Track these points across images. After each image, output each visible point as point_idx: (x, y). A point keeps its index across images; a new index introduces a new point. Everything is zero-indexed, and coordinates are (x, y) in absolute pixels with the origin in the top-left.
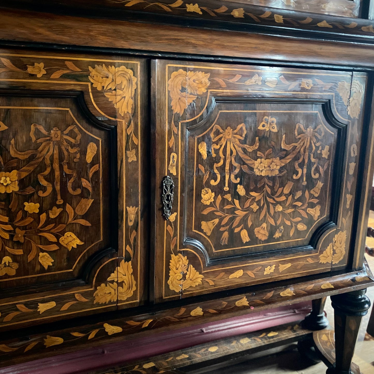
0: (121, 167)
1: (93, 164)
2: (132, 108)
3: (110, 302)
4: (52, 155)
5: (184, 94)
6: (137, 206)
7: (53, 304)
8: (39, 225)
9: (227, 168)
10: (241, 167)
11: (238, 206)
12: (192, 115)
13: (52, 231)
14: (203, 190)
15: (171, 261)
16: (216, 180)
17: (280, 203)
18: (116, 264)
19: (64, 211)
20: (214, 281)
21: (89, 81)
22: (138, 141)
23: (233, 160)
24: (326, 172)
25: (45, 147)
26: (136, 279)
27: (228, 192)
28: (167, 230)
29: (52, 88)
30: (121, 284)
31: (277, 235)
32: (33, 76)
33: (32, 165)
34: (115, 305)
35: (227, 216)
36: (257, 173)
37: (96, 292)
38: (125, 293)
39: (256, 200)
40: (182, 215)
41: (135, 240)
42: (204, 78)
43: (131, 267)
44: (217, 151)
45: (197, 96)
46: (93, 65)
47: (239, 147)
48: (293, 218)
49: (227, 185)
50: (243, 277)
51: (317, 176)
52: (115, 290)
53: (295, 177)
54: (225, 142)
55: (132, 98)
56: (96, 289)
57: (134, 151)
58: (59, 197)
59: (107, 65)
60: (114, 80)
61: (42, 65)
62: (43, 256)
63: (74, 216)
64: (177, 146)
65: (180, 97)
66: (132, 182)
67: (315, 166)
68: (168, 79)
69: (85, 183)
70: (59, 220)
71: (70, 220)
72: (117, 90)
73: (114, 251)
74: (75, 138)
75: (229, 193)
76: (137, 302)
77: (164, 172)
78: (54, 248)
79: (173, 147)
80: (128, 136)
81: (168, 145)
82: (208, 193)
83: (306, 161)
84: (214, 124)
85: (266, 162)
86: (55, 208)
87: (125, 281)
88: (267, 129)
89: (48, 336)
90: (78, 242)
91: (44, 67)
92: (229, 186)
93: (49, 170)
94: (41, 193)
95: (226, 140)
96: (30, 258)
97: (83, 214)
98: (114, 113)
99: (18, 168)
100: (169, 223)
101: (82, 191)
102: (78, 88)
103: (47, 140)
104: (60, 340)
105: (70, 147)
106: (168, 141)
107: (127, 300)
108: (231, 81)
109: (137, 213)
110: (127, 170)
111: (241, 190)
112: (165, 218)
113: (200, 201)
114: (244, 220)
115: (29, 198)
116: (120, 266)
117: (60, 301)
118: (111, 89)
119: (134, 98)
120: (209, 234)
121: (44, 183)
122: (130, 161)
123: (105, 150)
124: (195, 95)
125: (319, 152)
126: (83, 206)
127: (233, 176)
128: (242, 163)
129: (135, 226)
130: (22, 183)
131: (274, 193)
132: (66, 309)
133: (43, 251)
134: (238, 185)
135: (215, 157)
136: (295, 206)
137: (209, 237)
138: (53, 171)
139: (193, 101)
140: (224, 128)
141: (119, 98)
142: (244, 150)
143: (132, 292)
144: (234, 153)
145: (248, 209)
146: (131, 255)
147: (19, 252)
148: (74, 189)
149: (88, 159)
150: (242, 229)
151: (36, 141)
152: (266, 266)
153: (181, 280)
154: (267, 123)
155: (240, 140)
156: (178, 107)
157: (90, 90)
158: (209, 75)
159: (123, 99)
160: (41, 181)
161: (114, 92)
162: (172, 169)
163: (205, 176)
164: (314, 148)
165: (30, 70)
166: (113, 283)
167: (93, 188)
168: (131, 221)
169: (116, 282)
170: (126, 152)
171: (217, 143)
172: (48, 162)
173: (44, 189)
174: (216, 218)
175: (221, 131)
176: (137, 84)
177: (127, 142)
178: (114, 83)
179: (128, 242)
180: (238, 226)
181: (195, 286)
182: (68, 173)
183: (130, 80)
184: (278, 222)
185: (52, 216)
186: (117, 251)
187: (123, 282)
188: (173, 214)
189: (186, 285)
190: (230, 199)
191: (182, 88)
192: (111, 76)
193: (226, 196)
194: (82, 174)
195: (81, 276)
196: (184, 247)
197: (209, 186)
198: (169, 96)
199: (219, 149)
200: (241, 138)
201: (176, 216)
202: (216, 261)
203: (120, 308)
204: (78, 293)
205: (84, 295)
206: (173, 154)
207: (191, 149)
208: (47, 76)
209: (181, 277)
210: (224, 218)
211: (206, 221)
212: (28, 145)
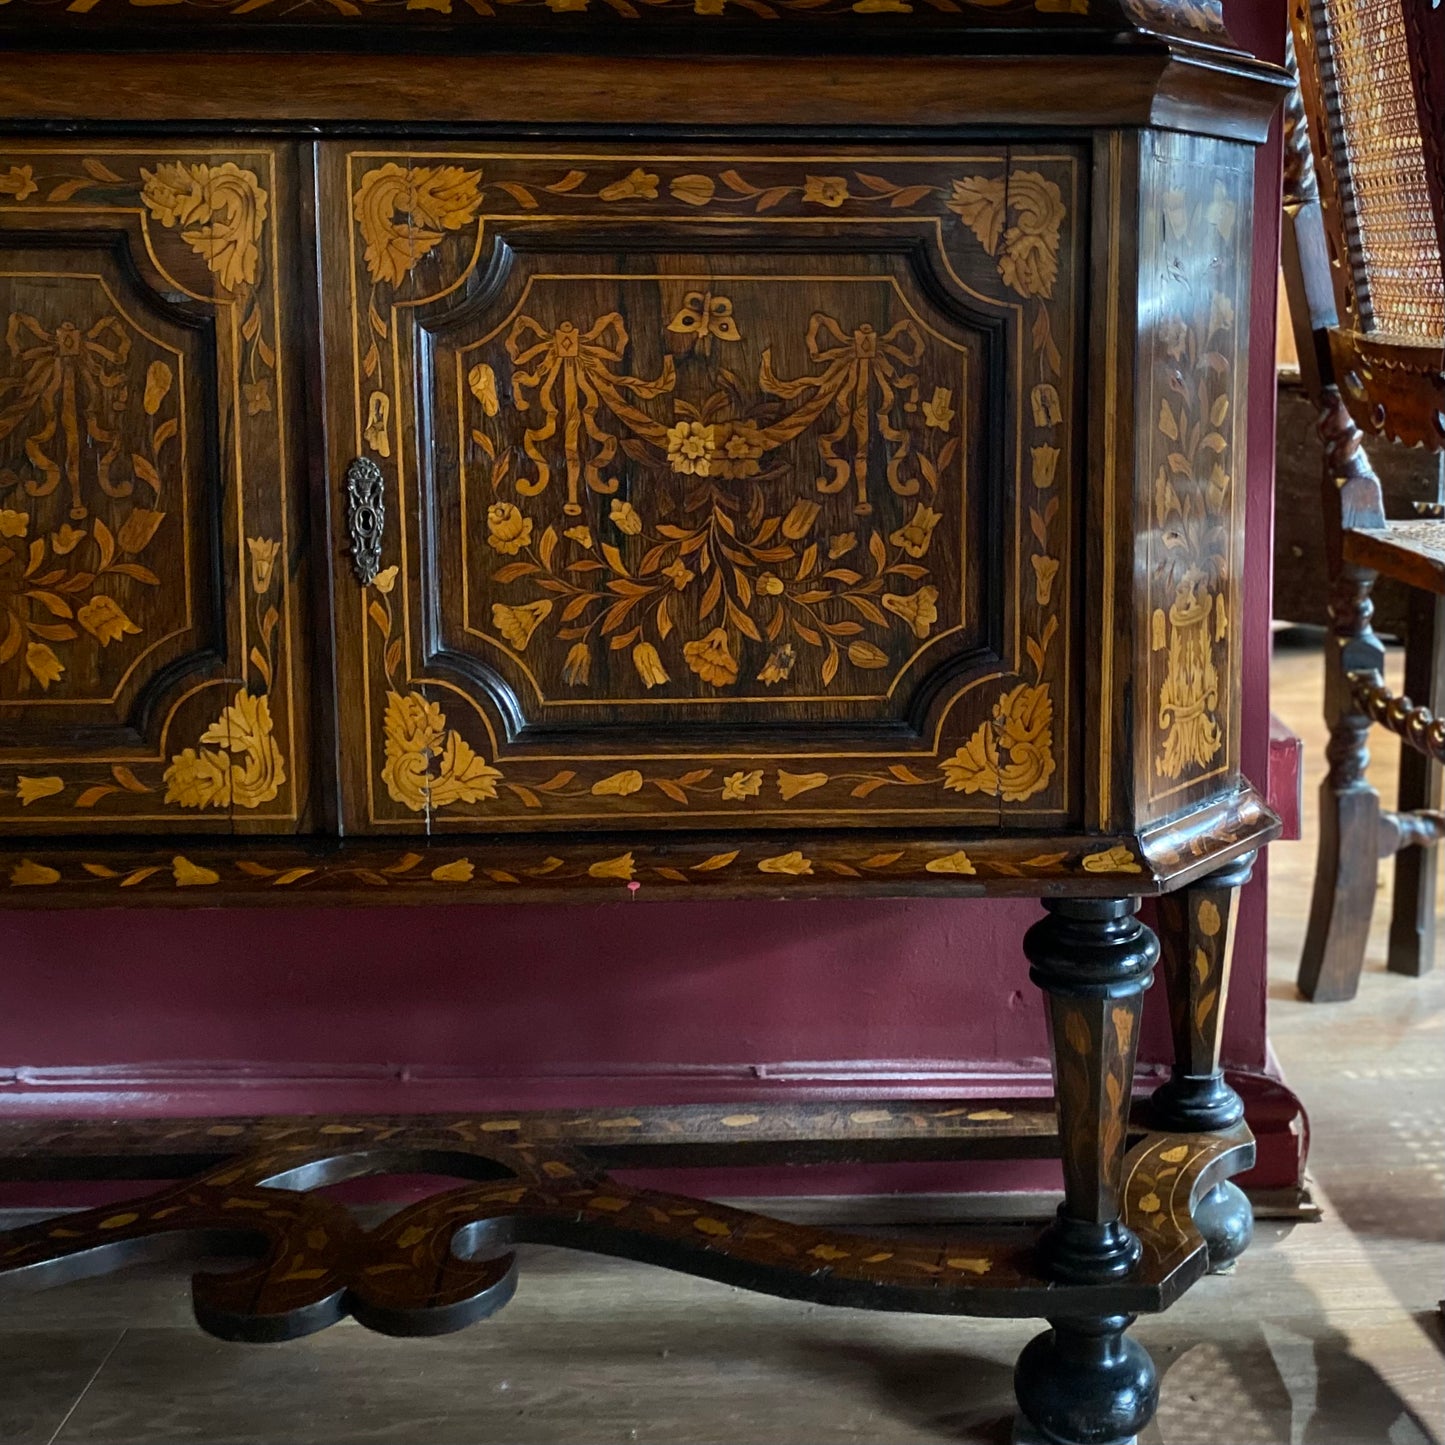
0: (228, 427)
1: (162, 417)
2: (256, 271)
3: (210, 808)
4: (61, 391)
5: (404, 229)
6: (277, 538)
7: (54, 785)
8: (27, 567)
9: (571, 444)
10: (620, 446)
11: (619, 568)
12: (432, 286)
13: (57, 588)
14: (491, 509)
15: (387, 710)
16: (533, 479)
17: (774, 569)
18: (223, 697)
19: (89, 539)
20: (538, 794)
21: (143, 205)
22: (276, 358)
23: (589, 420)
24: (947, 478)
25: (42, 369)
26: (284, 751)
27: (581, 520)
28: (369, 617)
29: (51, 225)
30: (239, 758)
31: (771, 674)
32: (6, 198)
33: (15, 413)
34: (225, 817)
35: (579, 595)
36: (681, 466)
37: (170, 770)
38: (254, 787)
39: (684, 551)
40: (414, 576)
41: (277, 634)
42: (463, 184)
43: (268, 712)
44: (530, 394)
45: (443, 234)
46: (150, 164)
47: (608, 383)
48: (829, 622)
49: (573, 496)
50: (641, 796)
51: (913, 486)
52: (223, 773)
53: (822, 486)
54: (557, 366)
55: (255, 243)
56: (169, 762)
57: (264, 385)
58: (77, 501)
59: (188, 162)
60: (207, 199)
61: (28, 170)
62: (38, 653)
63: (115, 552)
64: (388, 374)
65: (390, 236)
66: (261, 472)
67: (901, 453)
68: (355, 190)
69: (143, 467)
70: (76, 560)
71: (104, 563)
72: (216, 225)
73: (218, 661)
74: (115, 349)
75: (584, 524)
76: (290, 821)
77: (351, 446)
78: (66, 633)
79: (375, 374)
80: (246, 345)
81: (362, 369)
82: (508, 518)
83: (863, 437)
84: (514, 313)
85: (708, 437)
86: (66, 528)
87: (251, 751)
88: (703, 332)
90: (127, 625)
91: (33, 176)
92: (582, 500)
93: (52, 427)
94: (31, 486)
95: (559, 360)
97: (136, 551)
98: (205, 281)
100: (375, 595)
101: (136, 488)
102: (115, 224)
103: (48, 353)
104: (53, 876)
105: (102, 373)
106: (362, 358)
107: (263, 807)
108: (552, 188)
109: (278, 558)
110: (247, 435)
111: (623, 515)
112: (359, 577)
113: (486, 539)
114: (643, 614)
115: (3, 499)
116: (233, 705)
117: (77, 778)
118: (198, 222)
119: (260, 243)
120: (521, 646)
121: (40, 460)
122: (253, 410)
123: (194, 382)
124: (438, 231)
125: (909, 408)
126: (139, 530)
127: (592, 474)
128: (622, 433)
129: (275, 596)
131: (744, 536)
132: (90, 804)
133: (36, 639)
134: (615, 503)
135: (528, 410)
136: (832, 584)
137: (521, 654)
138: (61, 432)
139: (433, 247)
140: (552, 325)
141: (219, 244)
142: (629, 397)
143: (274, 787)
144: (593, 401)
145: (654, 578)
146: (267, 679)
148: (116, 482)
149: (148, 403)
150: (637, 642)
151: (20, 357)
152: (728, 769)
153: (423, 773)
154: (700, 312)
155: (606, 362)
156: (387, 263)
157: (145, 227)
158: (478, 176)
159: (231, 247)
160: (34, 457)
161: (206, 229)
162: (376, 437)
163: (497, 467)
164: (889, 395)
166: (216, 753)
167: (164, 482)
168: (260, 579)
169: (224, 749)
170: (241, 388)
171: (529, 368)
172: (49, 408)
173: (40, 477)
174: (543, 598)
175: (541, 333)
176: (268, 205)
177: (245, 360)
178: (205, 206)
179: (255, 640)
180: (622, 630)
181: (473, 801)
182: (98, 438)
183: (249, 200)
184: (773, 633)
185: (60, 550)
186: (225, 660)
187: (245, 753)
188: (385, 571)
189: (447, 791)
190: (588, 543)
191: (397, 212)
192: (197, 190)
193: (571, 533)
194: (134, 442)
195: (133, 720)
196: (429, 673)
197: (513, 498)
198: (358, 234)
199: (538, 388)
200: (611, 356)
201: (398, 578)
202: (541, 733)
203: (240, 830)
204: (122, 766)
205: (139, 772)
206: (376, 396)
207: (441, 382)
208: (39, 197)
209: (425, 764)
210: (570, 599)
211: (510, 603)
212: (3, 365)
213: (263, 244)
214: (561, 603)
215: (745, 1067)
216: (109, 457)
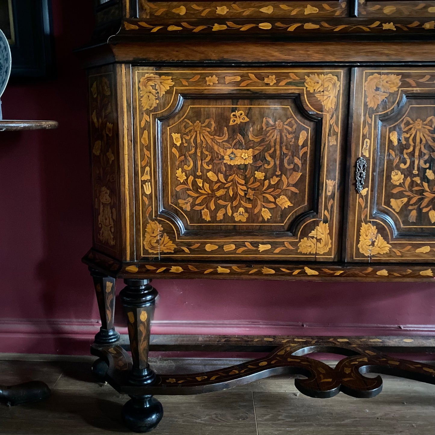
0: (323, 149)
1: (303, 146)
2: (335, 105)
3: (310, 254)
4: (276, 140)
5: (378, 92)
6: (335, 180)
7: (269, 247)
8: (263, 188)
9: (417, 154)
10: (430, 155)
11: (427, 189)
12: (385, 109)
13: (272, 193)
14: (393, 172)
15: (361, 228)
16: (405, 164)
18: (316, 224)
19: (281, 180)
20: (400, 252)
21: (305, 86)
22: (338, 130)
23: (422, 147)
25: (271, 133)
26: (331, 239)
28: (359, 202)
29: (279, 92)
30: (319, 240)
32: (267, 85)
33: (263, 146)
34: (314, 256)
35: (415, 196)
37: (300, 243)
38: (322, 248)
40: (372, 191)
41: (332, 207)
42: (396, 80)
43: (328, 228)
44: (407, 139)
45: (389, 94)
46: (308, 74)
47: (429, 136)
49: (416, 168)
50: (429, 253)
52: (314, 244)
54: (415, 131)
55: (335, 97)
56: (300, 241)
57: (335, 137)
58: (278, 170)
59: (318, 74)
60: (323, 84)
61: (274, 76)
62: (264, 211)
63: (287, 184)
64: (370, 134)
65: (374, 95)
66: (332, 161)
68: (365, 82)
69: (297, 160)
70: (277, 186)
71: (284, 187)
72: (325, 92)
73: (315, 214)
74: (291, 127)
75: (418, 176)
76: (331, 258)
77: (358, 154)
78: (272, 206)
79: (366, 134)
80: (331, 126)
81: (363, 132)
82: (397, 175)
84: (404, 116)
86: (275, 177)
87: (322, 238)
89: (264, 267)
90: (289, 204)
91: (275, 78)
92: (418, 170)
93: (273, 149)
94: (266, 166)
95: (416, 130)
96: (256, 211)
97: (294, 183)
98: (320, 108)
99: (253, 148)
100: (361, 196)
101: (294, 166)
102: (297, 92)
103: (273, 129)
104: (273, 272)
105: (288, 134)
106: (363, 129)
107: (324, 254)
108: (421, 80)
109: (334, 186)
110: (329, 152)
111: (430, 174)
112: (357, 192)
113: (390, 181)
115: (258, 169)
116: (319, 226)
117: (274, 245)
118: (320, 91)
119: (337, 97)
120: (398, 210)
121: (269, 158)
122: (331, 144)
123: (312, 137)
124: (387, 93)
126: (294, 177)
127: (422, 162)
128: (432, 150)
129: (333, 196)
130: (255, 158)
132: (278, 252)
133: (265, 207)
134: (428, 170)
135: (405, 144)
137: (397, 213)
138: (275, 151)
139: (386, 98)
140: (414, 120)
141: (325, 97)
143: (328, 249)
144: (424, 141)
146: (328, 218)
147: (250, 206)
148: (289, 164)
149: (300, 142)
150: (430, 210)
151: (266, 130)
153: (370, 245)
155: (429, 130)
156: (373, 103)
157: (305, 93)
158: (400, 77)
159: (329, 98)
160: (267, 157)
161: (322, 93)
162: (365, 152)
163: (395, 160)
165: (266, 80)
166: (313, 239)
167: (302, 164)
168: (329, 191)
169: (315, 238)
170: (328, 138)
171: (407, 132)
172: (273, 144)
173: (269, 163)
174: (405, 197)
175: (411, 122)
176: (340, 86)
177: (330, 130)
178: (322, 86)
179: (326, 208)
180: (427, 206)
181: (382, 254)
182: (285, 152)
183: (334, 84)
185: (272, 183)
186: (317, 214)
187: (321, 239)
188: (364, 189)
189: (374, 251)
190: (419, 182)
191: (377, 87)
192: (320, 82)
193: (414, 179)
194: (294, 154)
195: (288, 230)
196: (374, 218)
197: (399, 169)
198: (365, 94)
199: (409, 138)
200: (430, 128)
201: (368, 192)
202: (404, 235)
203: (318, 260)
204: (287, 241)
205: (291, 243)
206: (366, 140)
207: (383, 137)
208: (276, 84)
209: (370, 243)
210: (412, 198)
211: (396, 198)
212: (260, 132)
213: (338, 97)
214: (410, 199)
216: (288, 158)
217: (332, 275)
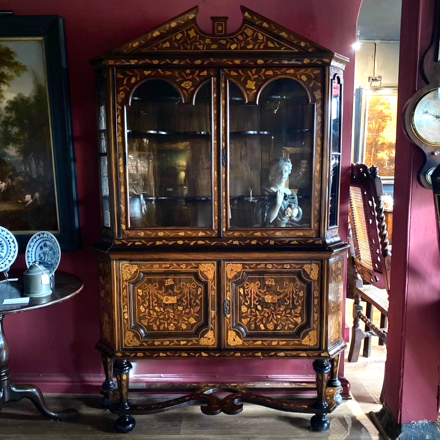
0: (209, 296)
1: (200, 295)
2: (213, 277)
3: (205, 345)
4: (187, 292)
5: (232, 272)
6: (215, 310)
7: (185, 342)
8: (182, 314)
9: (252, 298)
11: (258, 314)
12: (236, 279)
13: (186, 317)
14: (242, 306)
15: (228, 333)
16: (247, 303)
17: (279, 314)
18: (207, 331)
19: (190, 310)
20: (247, 344)
21: (199, 269)
22: (215, 288)
23: (255, 295)
24: (303, 303)
25: (185, 289)
26: (215, 338)
27: (254, 308)
28: (226, 321)
29: (187, 271)
30: (209, 339)
31: (278, 328)
32: (182, 268)
33: (181, 295)
34: (207, 346)
36: (267, 301)
38: (211, 342)
39: (267, 312)
40: (232, 315)
41: (214, 323)
42: (240, 266)
43: (213, 333)
46: (200, 264)
47: (257, 290)
48: (286, 321)
49: (252, 305)
50: (261, 344)
51: (298, 304)
52: (207, 341)
53: (285, 303)
56: (200, 339)
57: (214, 291)
58: (189, 305)
59: (205, 263)
61: (185, 265)
62: (183, 325)
63: (193, 312)
64: (230, 290)
65: (230, 273)
66: (213, 301)
67: (296, 299)
68: (226, 267)
69: (197, 301)
70: (188, 313)
73: (207, 326)
74: (194, 286)
76: (215, 347)
77: (225, 299)
78: (187, 322)
79: (228, 290)
80: (212, 286)
81: (226, 289)
82: (244, 308)
83: (291, 297)
84: (245, 282)
85: (270, 297)
86: (187, 309)
88: (270, 284)
89: (182, 353)
90: (195, 321)
92: (254, 305)
94: (183, 304)
95: (251, 287)
96: (179, 325)
97: (196, 312)
98: (207, 279)
99: (177, 296)
100: (227, 318)
101: (196, 304)
102: (195, 271)
103: (186, 287)
104: (186, 355)
105: (193, 289)
107: (212, 345)
108: (251, 266)
109: (215, 313)
110: (211, 298)
111: (259, 307)
112: (225, 316)
113: (241, 310)
114: (261, 320)
115: (179, 305)
117: (188, 341)
120: (245, 324)
121: (184, 300)
122: (212, 294)
123: (204, 291)
124: (236, 272)
125: (297, 293)
126: (197, 309)
127: (255, 302)
128: (259, 297)
129: (214, 318)
130: (178, 300)
131: (275, 310)
132: (190, 345)
133: (183, 323)
134: (258, 306)
135: (247, 294)
136: (287, 317)
137: (245, 325)
138: (187, 297)
139: (236, 274)
141: (209, 274)
142: (260, 292)
143: (214, 343)
144: (255, 293)
145: (263, 315)
146: (213, 328)
147: (176, 323)
148: (194, 303)
149: (198, 293)
150: (260, 324)
151: (182, 287)
152: (273, 341)
154: (270, 281)
155: (257, 288)
156: (230, 276)
157: (199, 271)
158: (242, 265)
161: (207, 272)
162: (228, 298)
163: (243, 301)
164: (295, 292)
165: (181, 266)
166: (206, 338)
167: (200, 303)
168: (212, 316)
170: (211, 292)
171: (247, 288)
172: (186, 294)
173: (184, 302)
174: (248, 318)
175: (249, 284)
176: (215, 269)
177: (211, 288)
178: (207, 269)
179: (212, 323)
180: (259, 322)
181: (239, 345)
182: (192, 297)
183: (213, 268)
184: (279, 323)
185: (186, 312)
187: (210, 338)
189: (235, 343)
190: (254, 311)
191: (231, 270)
192: (206, 267)
193: (252, 310)
194: (196, 298)
195: (195, 334)
196: (234, 328)
197: (245, 305)
198: (226, 273)
199: (248, 291)
200: (258, 287)
201: (230, 316)
202: (249, 336)
203: (209, 348)
204: (194, 340)
205: (196, 340)
206: (228, 293)
207: (236, 290)
208: (186, 268)
209: (233, 340)
210: (252, 318)
211: (244, 319)
212: (180, 288)
213: (214, 273)
214: (251, 319)
215: (266, 376)
216: (193, 300)
217: (214, 356)
